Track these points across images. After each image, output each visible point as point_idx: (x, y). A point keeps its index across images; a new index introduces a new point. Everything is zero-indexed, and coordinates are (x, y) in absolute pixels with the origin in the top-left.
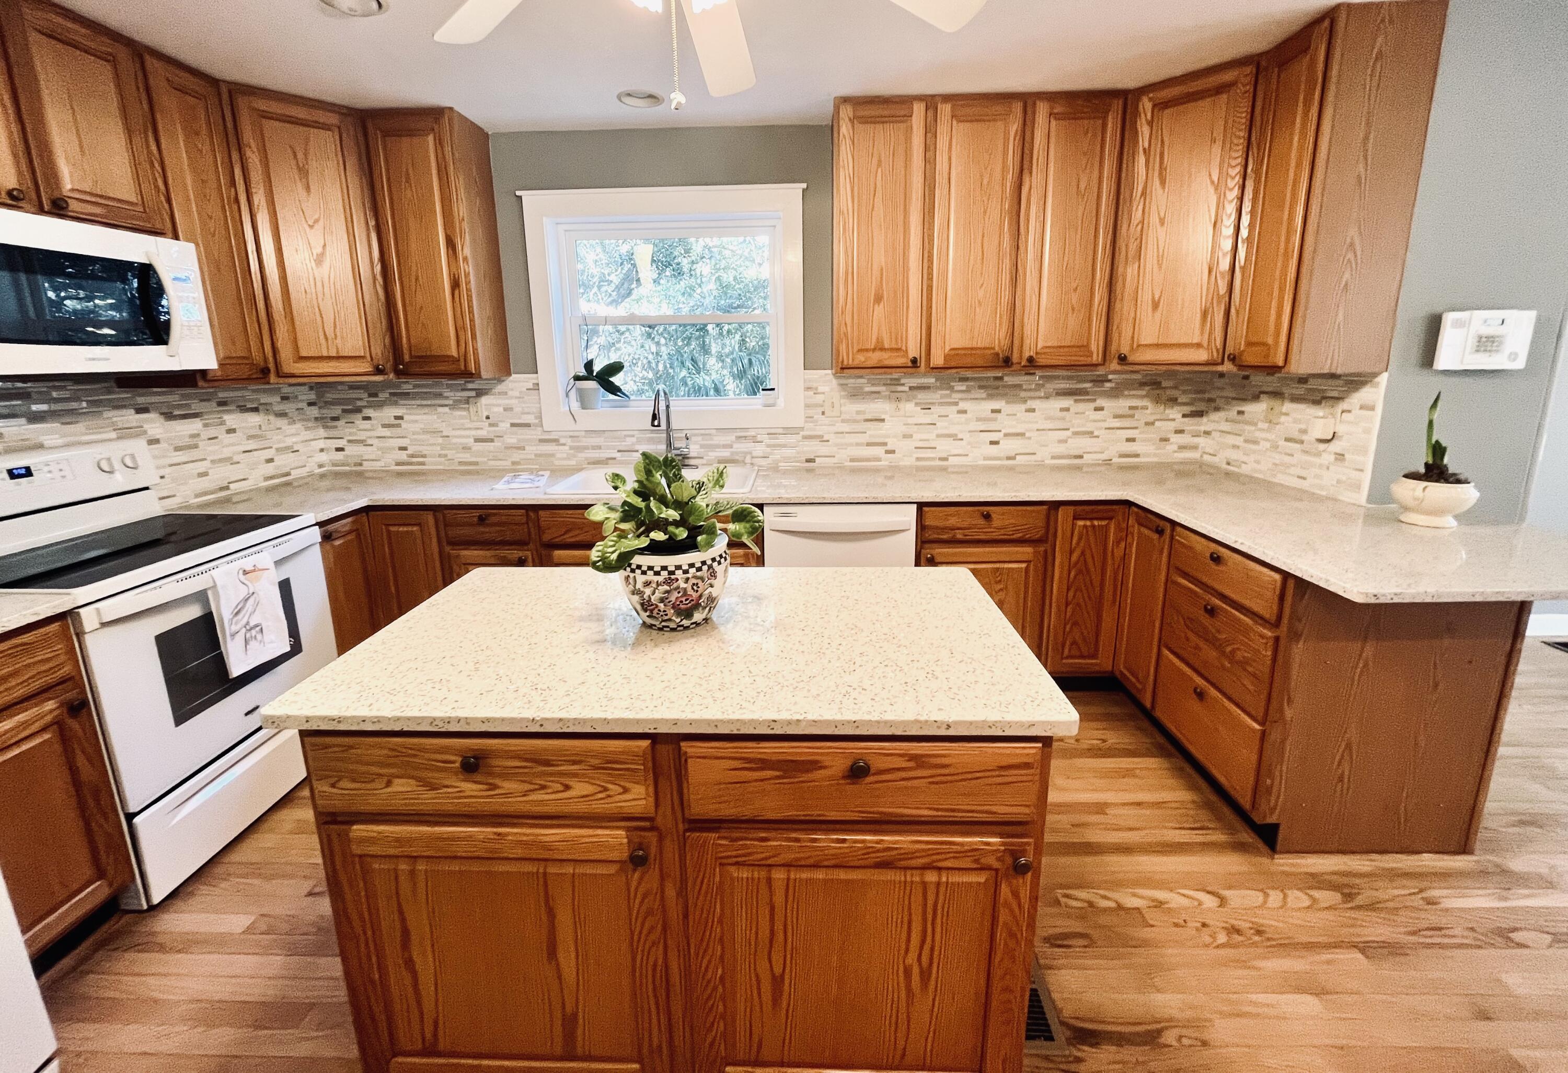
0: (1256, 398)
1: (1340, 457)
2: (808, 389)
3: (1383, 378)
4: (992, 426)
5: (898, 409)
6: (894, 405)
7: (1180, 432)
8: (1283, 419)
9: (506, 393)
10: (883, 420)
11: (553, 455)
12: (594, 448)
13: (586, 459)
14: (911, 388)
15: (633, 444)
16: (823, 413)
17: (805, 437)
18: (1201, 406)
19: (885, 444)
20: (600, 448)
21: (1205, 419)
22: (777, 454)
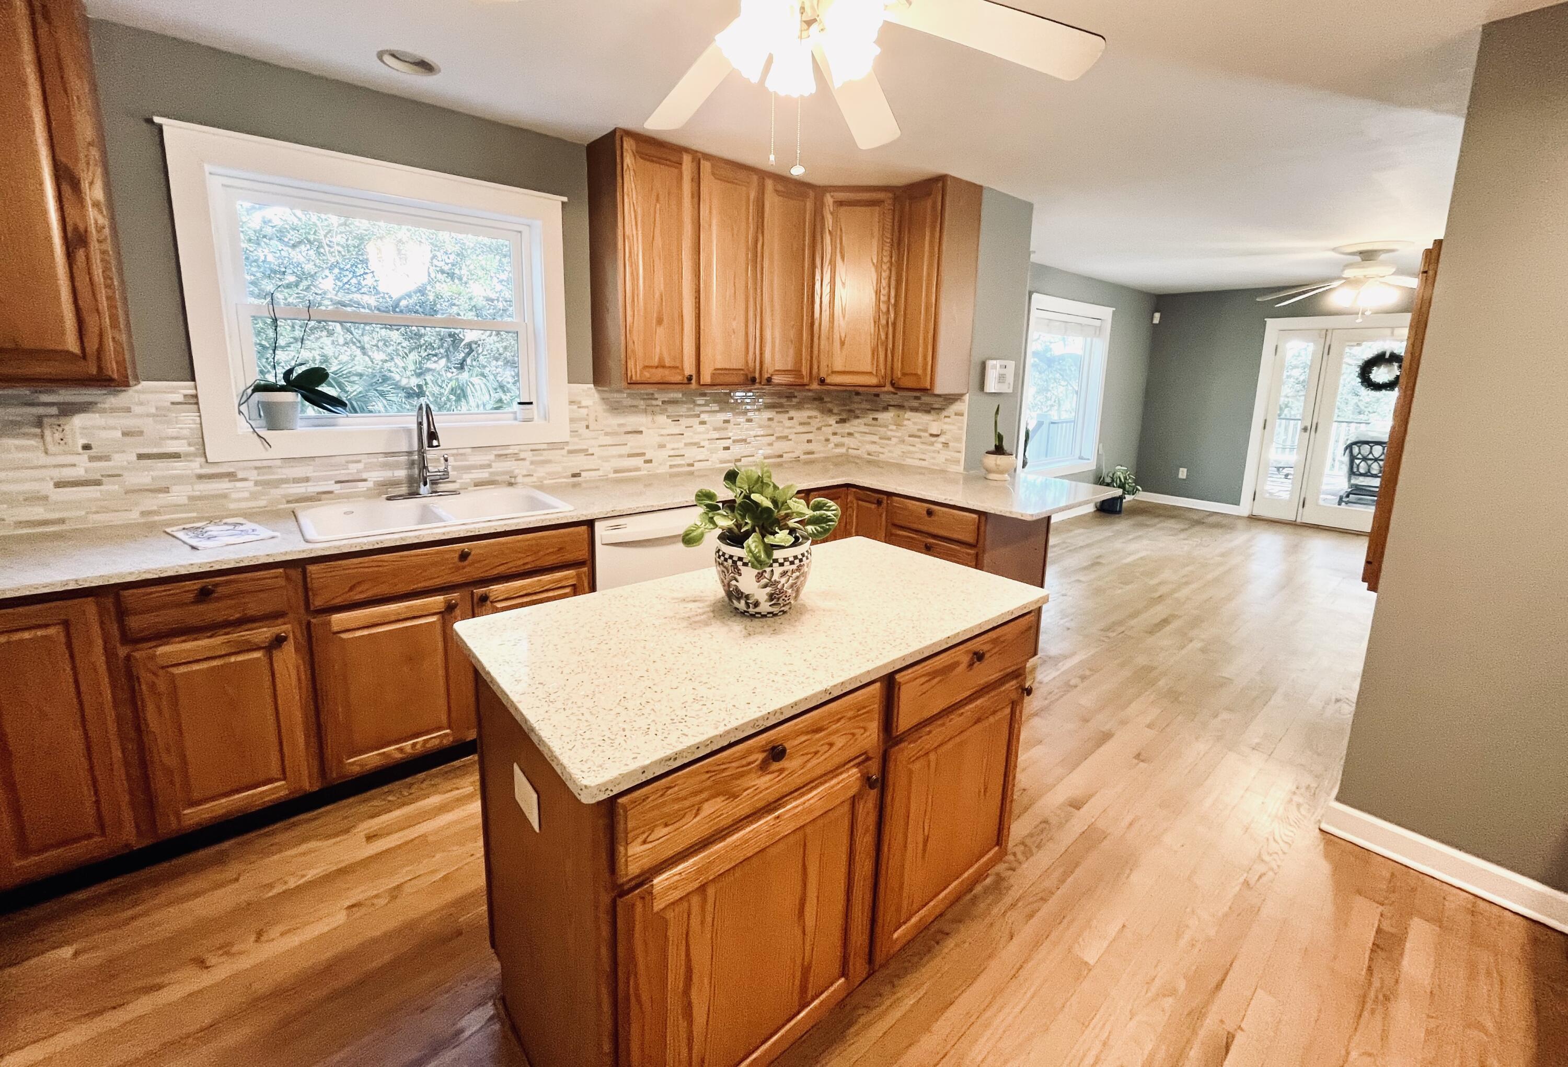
0: (886, 409)
1: (946, 445)
2: (572, 402)
3: (967, 397)
4: (723, 435)
5: (653, 421)
6: (650, 418)
7: (835, 434)
8: (906, 422)
9: (128, 410)
10: (641, 432)
11: (225, 496)
12: (296, 481)
13: (284, 496)
14: (663, 402)
15: (359, 471)
16: (587, 427)
17: (570, 452)
18: (844, 416)
19: (643, 454)
20: (307, 480)
21: (847, 425)
22: (541, 472)
